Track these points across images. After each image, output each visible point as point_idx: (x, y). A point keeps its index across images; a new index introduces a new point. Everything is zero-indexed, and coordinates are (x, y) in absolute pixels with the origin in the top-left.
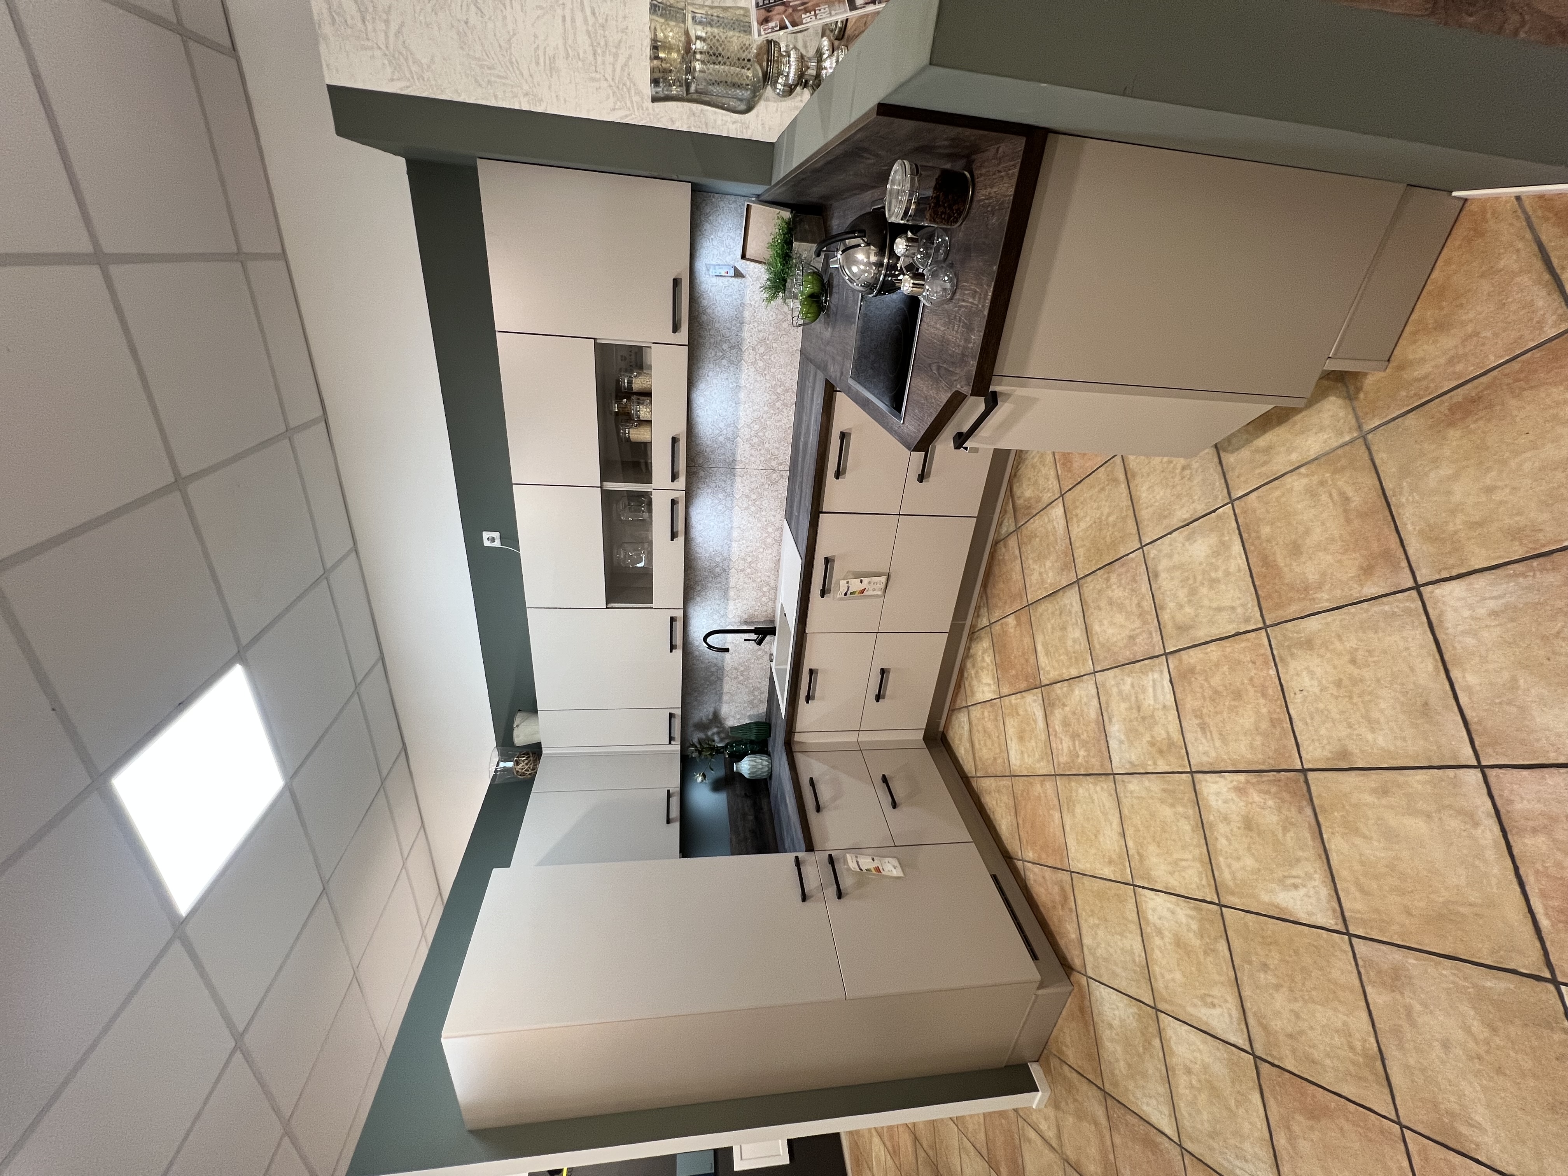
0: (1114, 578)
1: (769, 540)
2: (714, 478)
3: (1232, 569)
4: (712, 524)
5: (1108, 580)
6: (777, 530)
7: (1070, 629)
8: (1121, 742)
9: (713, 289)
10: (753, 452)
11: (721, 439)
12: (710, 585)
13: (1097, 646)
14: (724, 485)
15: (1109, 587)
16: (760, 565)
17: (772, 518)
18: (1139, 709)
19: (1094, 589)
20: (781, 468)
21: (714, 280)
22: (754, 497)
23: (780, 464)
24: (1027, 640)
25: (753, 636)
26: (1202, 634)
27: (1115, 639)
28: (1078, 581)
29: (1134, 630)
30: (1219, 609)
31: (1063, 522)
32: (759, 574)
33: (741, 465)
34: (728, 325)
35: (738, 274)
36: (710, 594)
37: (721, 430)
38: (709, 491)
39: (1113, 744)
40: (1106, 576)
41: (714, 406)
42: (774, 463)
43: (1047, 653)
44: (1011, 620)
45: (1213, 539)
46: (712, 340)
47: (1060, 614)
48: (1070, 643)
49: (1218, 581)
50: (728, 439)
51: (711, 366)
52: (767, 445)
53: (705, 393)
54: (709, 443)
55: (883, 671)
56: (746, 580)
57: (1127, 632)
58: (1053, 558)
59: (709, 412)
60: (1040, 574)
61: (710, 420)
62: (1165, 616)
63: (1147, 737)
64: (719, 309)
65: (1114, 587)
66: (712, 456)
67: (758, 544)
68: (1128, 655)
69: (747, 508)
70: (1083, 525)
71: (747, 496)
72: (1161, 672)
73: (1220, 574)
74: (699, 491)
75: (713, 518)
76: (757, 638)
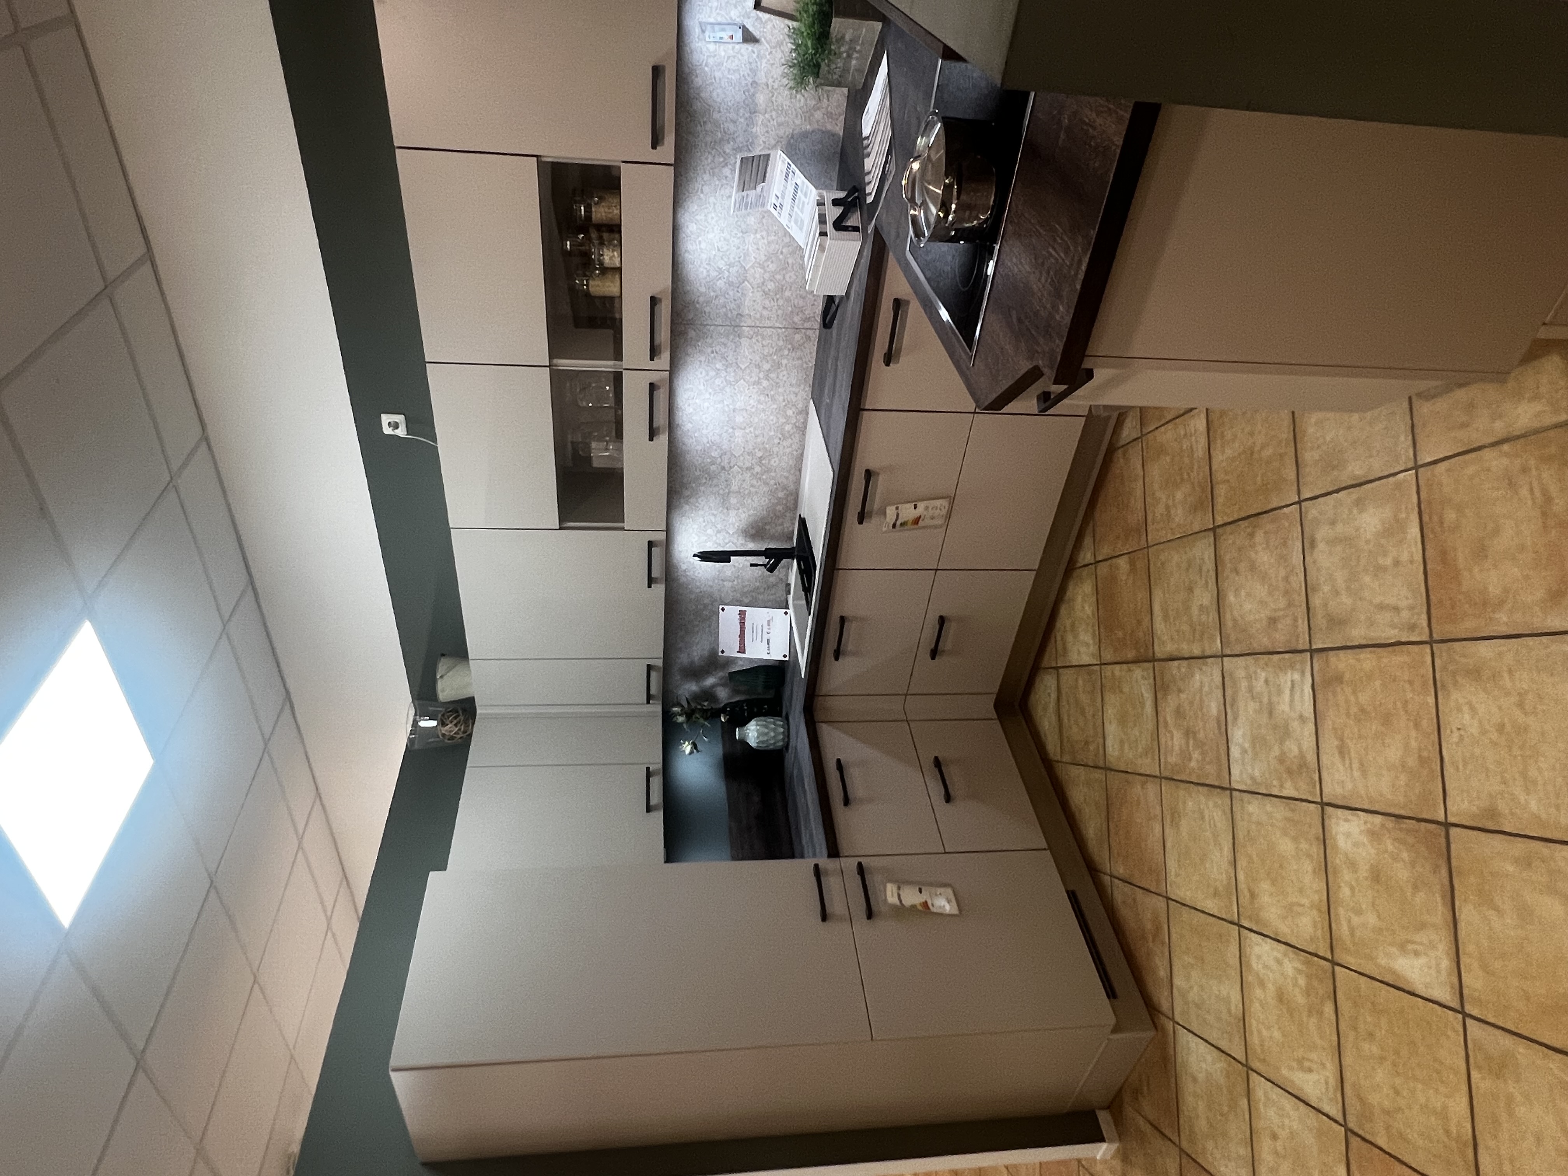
0: (1259, 537)
1: (788, 427)
2: (709, 340)
3: (1405, 557)
4: (706, 404)
5: (1252, 535)
6: (800, 412)
7: (1197, 591)
8: (1244, 751)
9: (711, 61)
10: (767, 302)
11: (720, 284)
12: (702, 488)
13: (1230, 624)
14: (723, 350)
15: (1253, 546)
16: (774, 462)
17: (793, 397)
18: (1271, 713)
19: (1234, 543)
20: (807, 325)
21: (712, 47)
22: (767, 366)
23: (808, 319)
24: (1142, 595)
25: (761, 560)
26: (1358, 634)
27: (1252, 617)
28: (1214, 530)
29: (1275, 610)
30: (1381, 607)
31: (1203, 441)
32: (773, 474)
33: (749, 322)
34: (732, 115)
35: (749, 38)
36: (702, 501)
37: (720, 271)
38: (702, 359)
39: (1235, 752)
40: (1249, 530)
41: (711, 236)
42: (796, 319)
43: (1166, 618)
44: (1123, 563)
45: (1387, 512)
46: (709, 139)
47: (1188, 569)
48: (1195, 611)
49: (1384, 569)
50: (731, 284)
51: (706, 177)
52: (787, 294)
53: (698, 217)
54: (703, 289)
55: (942, 620)
56: (755, 482)
57: (1268, 613)
58: (1186, 488)
59: (703, 246)
60: (1168, 508)
61: (704, 256)
62: (1316, 601)
63: (1276, 751)
64: (719, 91)
65: (1259, 548)
66: (707, 309)
67: (772, 433)
68: (1265, 642)
69: (758, 383)
70: (1229, 452)
71: (758, 366)
72: (1303, 673)
73: (1389, 561)
74: (689, 359)
75: (707, 396)
76: (769, 562)
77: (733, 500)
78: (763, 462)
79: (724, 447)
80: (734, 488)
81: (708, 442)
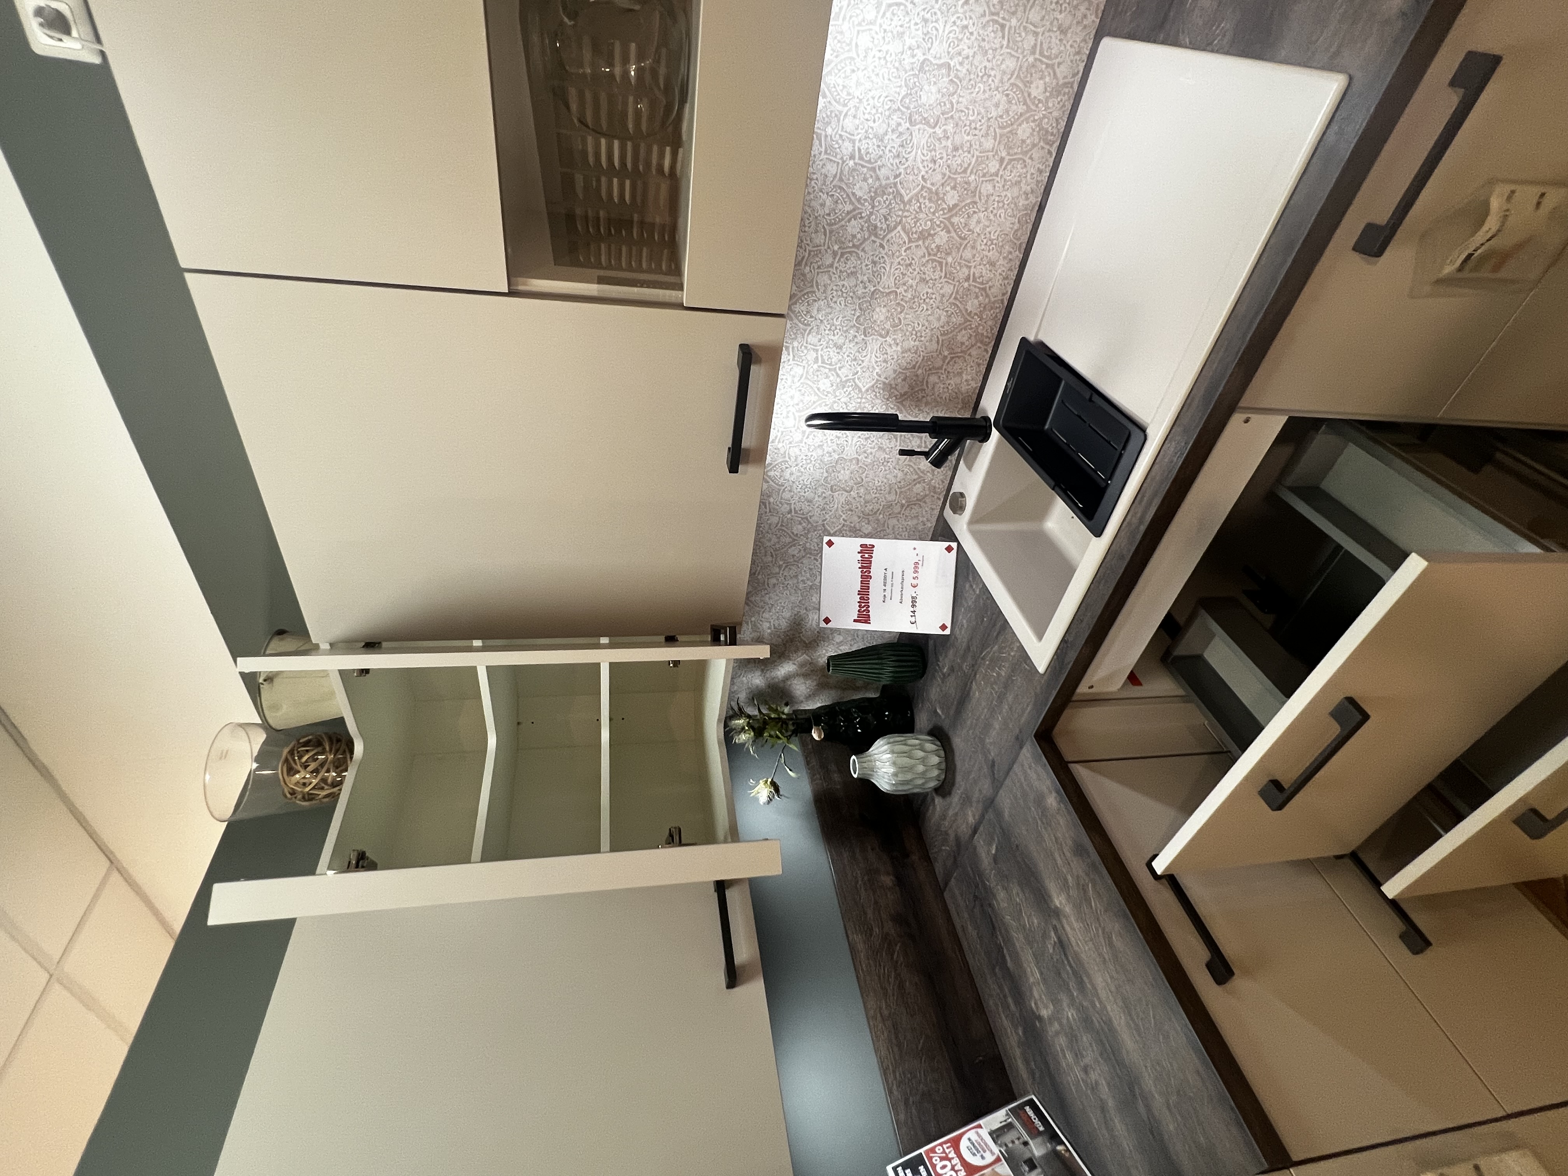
25: (922, 441)
56: (929, 271)
67: (989, 143)
76: (935, 446)
77: (880, 314)
78: (955, 220)
79: (882, 173)
80: (887, 282)
81: (852, 157)
